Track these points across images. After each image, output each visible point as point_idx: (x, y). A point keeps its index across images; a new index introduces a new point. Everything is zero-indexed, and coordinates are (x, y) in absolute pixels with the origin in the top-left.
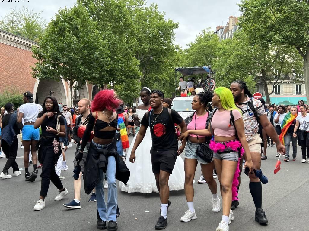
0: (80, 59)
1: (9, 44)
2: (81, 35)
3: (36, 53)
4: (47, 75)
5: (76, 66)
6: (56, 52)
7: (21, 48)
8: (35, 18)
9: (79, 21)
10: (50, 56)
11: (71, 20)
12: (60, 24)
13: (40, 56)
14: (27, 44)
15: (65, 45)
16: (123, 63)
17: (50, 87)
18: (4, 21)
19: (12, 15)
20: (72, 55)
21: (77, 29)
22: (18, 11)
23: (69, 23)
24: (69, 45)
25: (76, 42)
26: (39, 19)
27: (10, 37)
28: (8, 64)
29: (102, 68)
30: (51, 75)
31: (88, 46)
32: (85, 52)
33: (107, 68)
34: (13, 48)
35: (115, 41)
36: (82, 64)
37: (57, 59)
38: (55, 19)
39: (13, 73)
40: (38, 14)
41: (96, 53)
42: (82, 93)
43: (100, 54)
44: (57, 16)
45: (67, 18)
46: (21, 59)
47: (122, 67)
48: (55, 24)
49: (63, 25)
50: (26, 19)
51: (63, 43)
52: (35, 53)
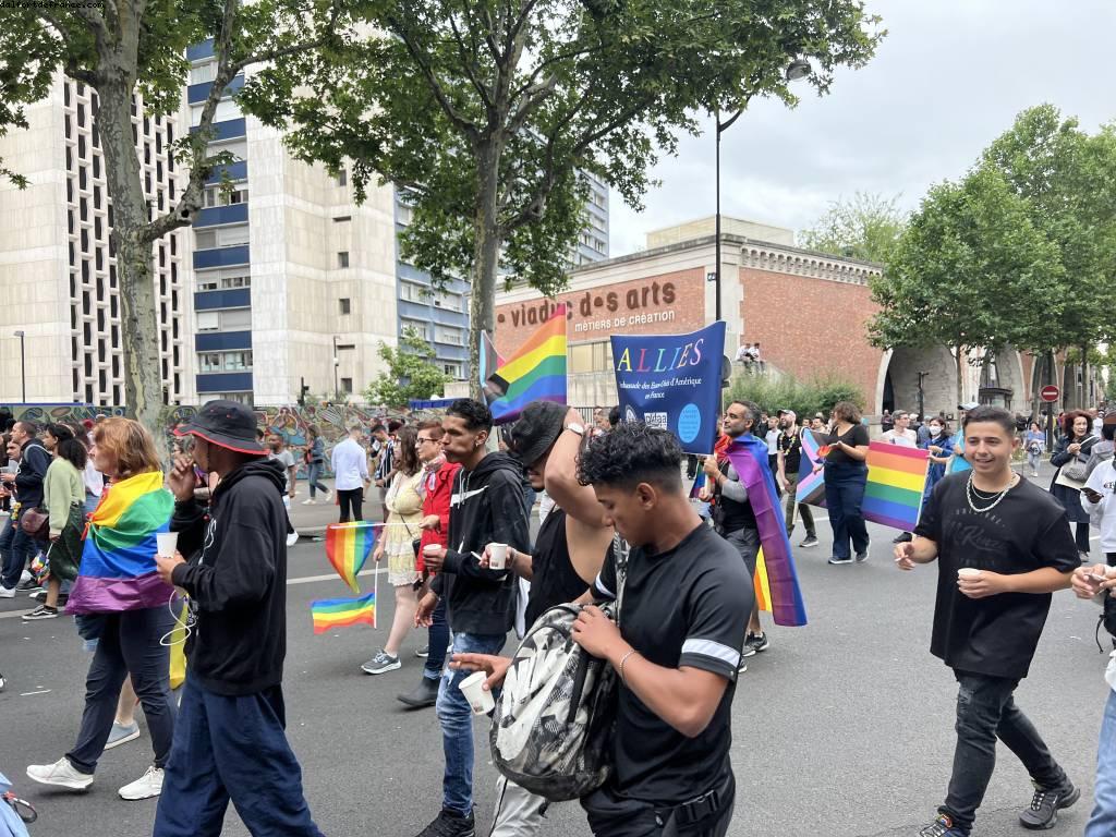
0: (981, 296)
1: (823, 277)
2: (984, 237)
3: (878, 291)
4: (899, 337)
5: (970, 314)
6: (919, 285)
7: (852, 282)
8: (883, 213)
9: (980, 206)
10: (906, 295)
11: (957, 206)
12: (931, 221)
13: (887, 297)
14: (864, 271)
15: (941, 266)
16: (1108, 293)
17: (921, 363)
18: (816, 231)
19: (833, 215)
20: (959, 288)
21: (974, 226)
22: (844, 204)
23: (954, 215)
24: (951, 265)
25: (968, 258)
26: (892, 214)
27: (826, 262)
28: (822, 320)
29: (1041, 310)
30: (909, 338)
31: (1003, 263)
32: (993, 277)
33: (1057, 309)
34: (834, 285)
35: (1084, 238)
36: (987, 307)
37: (921, 302)
38: (919, 212)
39: (832, 337)
40: (889, 203)
41: (1023, 277)
42: (1005, 371)
43: (1034, 277)
44: (926, 204)
45: (948, 205)
46: (851, 306)
47: (1105, 302)
48: (919, 223)
49: (938, 222)
50: (863, 219)
51: (938, 262)
52: (875, 292)
